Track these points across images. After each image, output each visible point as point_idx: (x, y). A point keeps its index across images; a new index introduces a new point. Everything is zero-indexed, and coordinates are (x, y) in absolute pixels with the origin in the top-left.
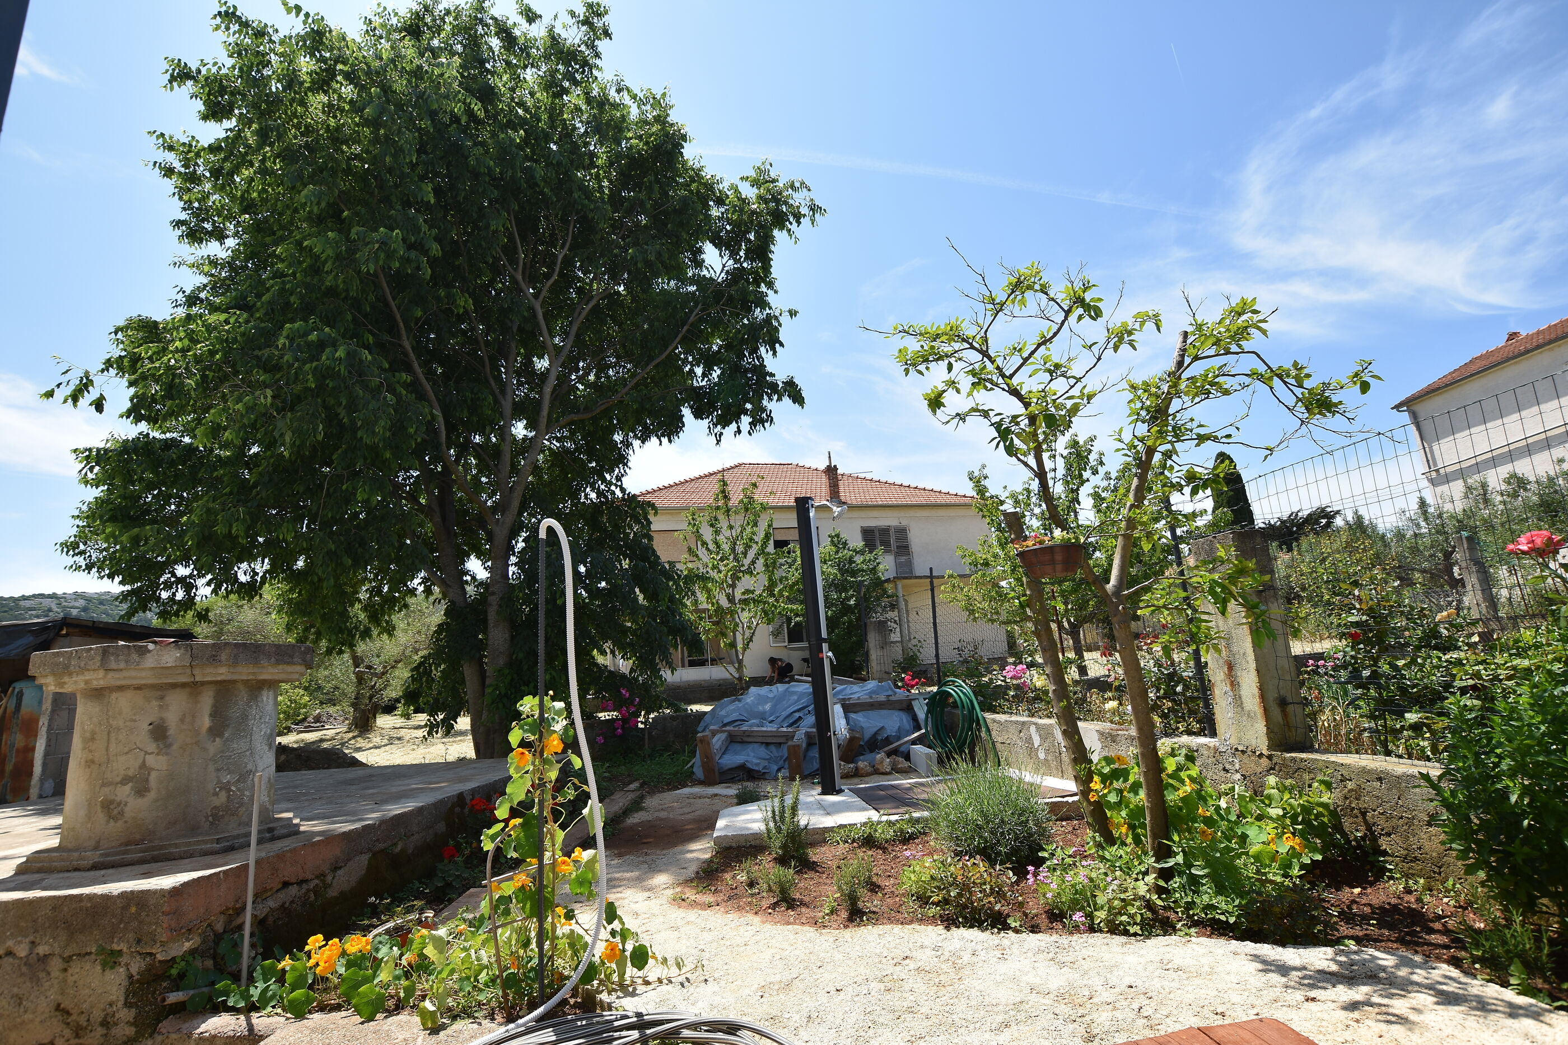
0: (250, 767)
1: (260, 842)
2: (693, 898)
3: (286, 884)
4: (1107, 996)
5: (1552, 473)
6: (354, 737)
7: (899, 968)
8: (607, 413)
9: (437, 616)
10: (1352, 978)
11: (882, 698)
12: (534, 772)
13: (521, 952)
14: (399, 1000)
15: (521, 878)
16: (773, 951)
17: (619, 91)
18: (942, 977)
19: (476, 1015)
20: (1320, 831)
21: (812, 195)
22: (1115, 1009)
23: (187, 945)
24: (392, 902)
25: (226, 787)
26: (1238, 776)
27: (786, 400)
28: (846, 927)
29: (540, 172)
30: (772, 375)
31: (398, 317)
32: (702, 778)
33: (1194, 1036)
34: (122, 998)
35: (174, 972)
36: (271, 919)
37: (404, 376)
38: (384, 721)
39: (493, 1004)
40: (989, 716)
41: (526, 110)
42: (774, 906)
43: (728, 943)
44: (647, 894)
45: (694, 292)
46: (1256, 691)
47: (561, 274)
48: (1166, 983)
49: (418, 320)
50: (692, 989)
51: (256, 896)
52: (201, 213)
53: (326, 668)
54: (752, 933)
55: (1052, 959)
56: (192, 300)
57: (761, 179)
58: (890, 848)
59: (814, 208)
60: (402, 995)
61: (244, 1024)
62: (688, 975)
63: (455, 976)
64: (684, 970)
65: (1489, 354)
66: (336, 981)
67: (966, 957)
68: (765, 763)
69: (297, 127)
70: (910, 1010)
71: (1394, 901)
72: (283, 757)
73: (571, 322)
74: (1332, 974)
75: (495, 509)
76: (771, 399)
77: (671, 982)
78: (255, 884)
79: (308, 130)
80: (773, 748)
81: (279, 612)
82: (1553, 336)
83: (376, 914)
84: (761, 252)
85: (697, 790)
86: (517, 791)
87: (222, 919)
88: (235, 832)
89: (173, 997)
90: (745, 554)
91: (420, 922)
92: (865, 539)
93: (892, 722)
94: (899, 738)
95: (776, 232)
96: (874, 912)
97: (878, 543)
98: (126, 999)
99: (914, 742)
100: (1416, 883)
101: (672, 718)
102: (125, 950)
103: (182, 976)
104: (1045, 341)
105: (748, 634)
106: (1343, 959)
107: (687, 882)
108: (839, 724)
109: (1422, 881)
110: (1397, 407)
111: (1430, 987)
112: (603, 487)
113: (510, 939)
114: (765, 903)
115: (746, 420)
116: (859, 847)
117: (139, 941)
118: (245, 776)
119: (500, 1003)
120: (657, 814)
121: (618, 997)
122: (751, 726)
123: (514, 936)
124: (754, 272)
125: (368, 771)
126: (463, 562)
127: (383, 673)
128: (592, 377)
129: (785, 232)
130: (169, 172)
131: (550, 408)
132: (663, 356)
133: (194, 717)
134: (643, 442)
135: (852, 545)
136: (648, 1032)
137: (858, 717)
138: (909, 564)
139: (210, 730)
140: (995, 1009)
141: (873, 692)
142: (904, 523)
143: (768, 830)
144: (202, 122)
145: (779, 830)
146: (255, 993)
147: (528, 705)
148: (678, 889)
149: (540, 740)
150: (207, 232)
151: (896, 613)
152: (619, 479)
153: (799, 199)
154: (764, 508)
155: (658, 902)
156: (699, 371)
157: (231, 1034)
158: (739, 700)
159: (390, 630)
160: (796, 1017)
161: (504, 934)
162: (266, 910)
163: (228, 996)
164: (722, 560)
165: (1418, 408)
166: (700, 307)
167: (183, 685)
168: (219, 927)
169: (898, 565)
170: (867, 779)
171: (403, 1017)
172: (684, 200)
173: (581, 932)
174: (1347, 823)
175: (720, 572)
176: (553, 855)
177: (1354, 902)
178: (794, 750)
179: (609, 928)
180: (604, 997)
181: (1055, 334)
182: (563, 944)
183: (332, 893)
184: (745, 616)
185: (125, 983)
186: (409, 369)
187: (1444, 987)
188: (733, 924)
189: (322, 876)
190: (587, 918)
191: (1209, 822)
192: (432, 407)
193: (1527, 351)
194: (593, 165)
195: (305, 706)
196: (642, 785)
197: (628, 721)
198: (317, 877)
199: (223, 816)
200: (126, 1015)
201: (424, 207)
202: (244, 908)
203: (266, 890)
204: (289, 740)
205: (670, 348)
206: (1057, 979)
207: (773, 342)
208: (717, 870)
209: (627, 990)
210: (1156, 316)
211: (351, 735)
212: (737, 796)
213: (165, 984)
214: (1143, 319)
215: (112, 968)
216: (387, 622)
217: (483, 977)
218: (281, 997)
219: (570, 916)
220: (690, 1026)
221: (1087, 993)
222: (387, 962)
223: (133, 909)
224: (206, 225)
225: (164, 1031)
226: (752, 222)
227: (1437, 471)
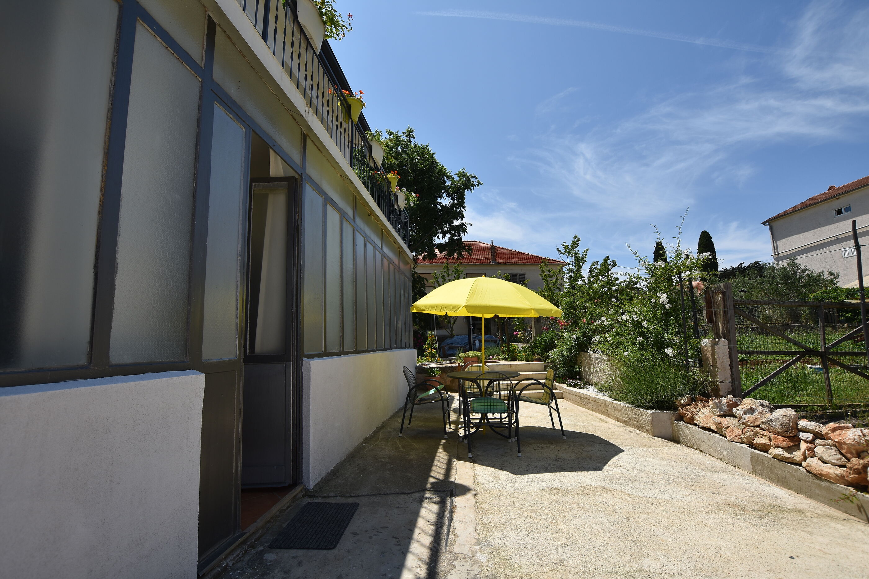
21: (478, 178)
30: (464, 242)
59: (479, 182)
84: (461, 198)
95: (466, 191)
110: (765, 223)
122: (455, 345)
129: (469, 191)
142: (524, 272)
153: (473, 180)
158: (452, 339)
165: (773, 224)
193: (818, 203)
207: (465, 231)
227: (778, 254)
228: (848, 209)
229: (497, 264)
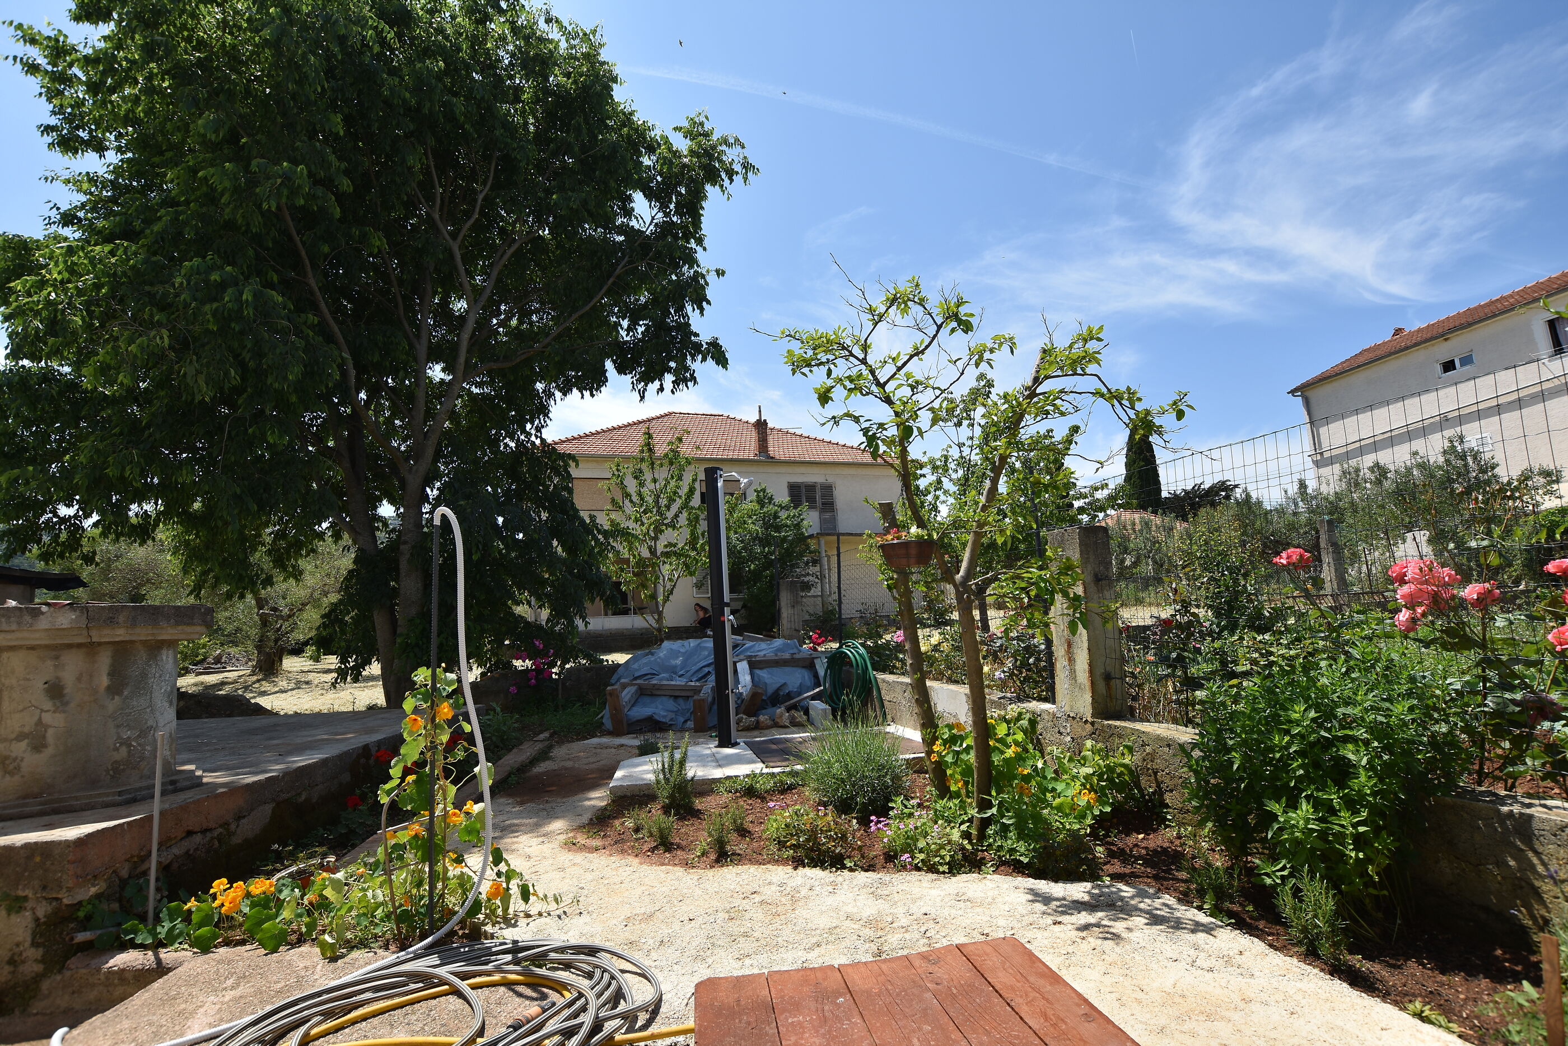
0: (150, 723)
1: (163, 793)
2: (583, 842)
3: (190, 833)
4: (904, 921)
5: (1408, 463)
6: (258, 681)
7: (745, 902)
8: (528, 362)
9: (346, 562)
10: (1096, 906)
11: (787, 656)
12: (426, 736)
13: (414, 891)
14: (301, 934)
15: (416, 828)
16: (644, 888)
17: (548, 21)
18: (779, 909)
19: (372, 945)
20: (1121, 787)
21: (746, 152)
22: (907, 931)
23: (93, 890)
24: (294, 849)
25: (127, 743)
26: (1069, 739)
27: (710, 362)
28: (712, 867)
29: (459, 104)
30: (697, 335)
31: (303, 253)
32: (611, 729)
33: (950, 951)
34: (29, 939)
35: (81, 914)
36: (175, 866)
37: (312, 318)
38: (291, 664)
39: (388, 935)
40: (881, 676)
41: (446, 37)
42: (653, 850)
43: (606, 882)
44: (541, 839)
45: (621, 243)
46: (1087, 667)
47: (482, 213)
48: (953, 911)
49: (326, 256)
50: (567, 920)
51: (160, 844)
52: (74, 118)
53: (226, 609)
54: (629, 873)
55: (872, 893)
56: (68, 219)
57: (695, 131)
58: (769, 798)
59: (747, 166)
60: (304, 929)
61: (152, 958)
62: (566, 909)
63: (354, 913)
64: (562, 905)
65: (1377, 347)
66: (241, 919)
67: (804, 892)
68: (672, 715)
69: (188, 40)
70: (746, 935)
71: (1166, 845)
72: (182, 703)
73: (491, 265)
74: (1083, 903)
75: (407, 455)
76: (693, 360)
77: (549, 914)
78: (160, 834)
79: (201, 44)
80: (681, 701)
81: (174, 553)
82: (1429, 335)
83: (280, 860)
84: (692, 207)
85: (605, 740)
86: (411, 752)
87: (127, 866)
88: (138, 785)
89: (81, 937)
90: (668, 507)
91: (322, 867)
92: (791, 495)
93: (794, 678)
94: (800, 694)
95: (708, 187)
96: (739, 855)
97: (804, 499)
98: (33, 940)
99: (813, 698)
100: (1186, 829)
101: (587, 669)
102: (30, 895)
103: (88, 918)
104: (918, 353)
105: (669, 586)
106: (1096, 891)
107: (581, 828)
108: (744, 679)
109: (1190, 828)
110: (1292, 392)
111: (1147, 912)
112: (522, 437)
113: (405, 880)
114: (646, 847)
115: (669, 379)
116: (741, 797)
117: (44, 888)
118: (145, 732)
119: (395, 935)
120: (563, 763)
121: (501, 929)
122: (661, 680)
123: (409, 878)
124: (684, 227)
125: (272, 720)
126: (375, 508)
127: (290, 616)
128: (514, 322)
129: (717, 187)
130: (32, 68)
131: (468, 351)
132: (587, 308)
133: (91, 676)
134: (565, 394)
135: (777, 500)
136: (520, 955)
137: (763, 674)
138: (833, 520)
139: (108, 688)
140: (813, 933)
141: (779, 650)
142: (830, 480)
143: (658, 782)
144: (73, 24)
145: (667, 780)
146: (162, 931)
147: (422, 675)
148: (571, 835)
149: (432, 707)
150: (83, 141)
151: (818, 568)
152: (538, 429)
153: (731, 155)
154: (688, 462)
155: (550, 845)
156: (625, 323)
157: (140, 967)
158: (652, 654)
159: (297, 575)
160: (651, 942)
161: (400, 877)
162: (170, 857)
163: (136, 934)
164: (645, 512)
165: (1311, 394)
166: (626, 259)
167: (79, 646)
168: (124, 873)
169: (822, 521)
170: (766, 732)
171: (305, 949)
172: (614, 147)
173: (471, 874)
174: (1143, 781)
175: (643, 524)
176: (445, 808)
177: (1136, 845)
178: (699, 704)
179: (496, 870)
180: (489, 928)
181: (927, 347)
182: (453, 883)
183: (236, 840)
184: (666, 569)
185: (32, 925)
186: (316, 308)
187: (1158, 912)
188: (614, 865)
189: (226, 825)
190: (474, 861)
191: (1027, 779)
192: (340, 349)
193: (1407, 348)
194: (517, 100)
195: (204, 646)
196: (552, 735)
197: (540, 673)
198: (221, 826)
199: (124, 770)
200: (33, 953)
201: (332, 138)
202: (149, 854)
203: (170, 839)
204: (187, 682)
205: (595, 300)
206: (869, 908)
207: (700, 300)
208: (609, 817)
209: (509, 922)
210: (1011, 339)
211: (255, 678)
212: (639, 747)
213: (72, 925)
214: (1000, 341)
215: (18, 912)
216: (293, 567)
217: (379, 913)
218: (188, 935)
219: (459, 860)
220: (556, 950)
221: (890, 920)
222: (289, 902)
223: (38, 859)
224: (81, 133)
225: (72, 966)
226: (683, 174)
227: (1321, 454)
228: (1467, 361)
229: (772, 460)
